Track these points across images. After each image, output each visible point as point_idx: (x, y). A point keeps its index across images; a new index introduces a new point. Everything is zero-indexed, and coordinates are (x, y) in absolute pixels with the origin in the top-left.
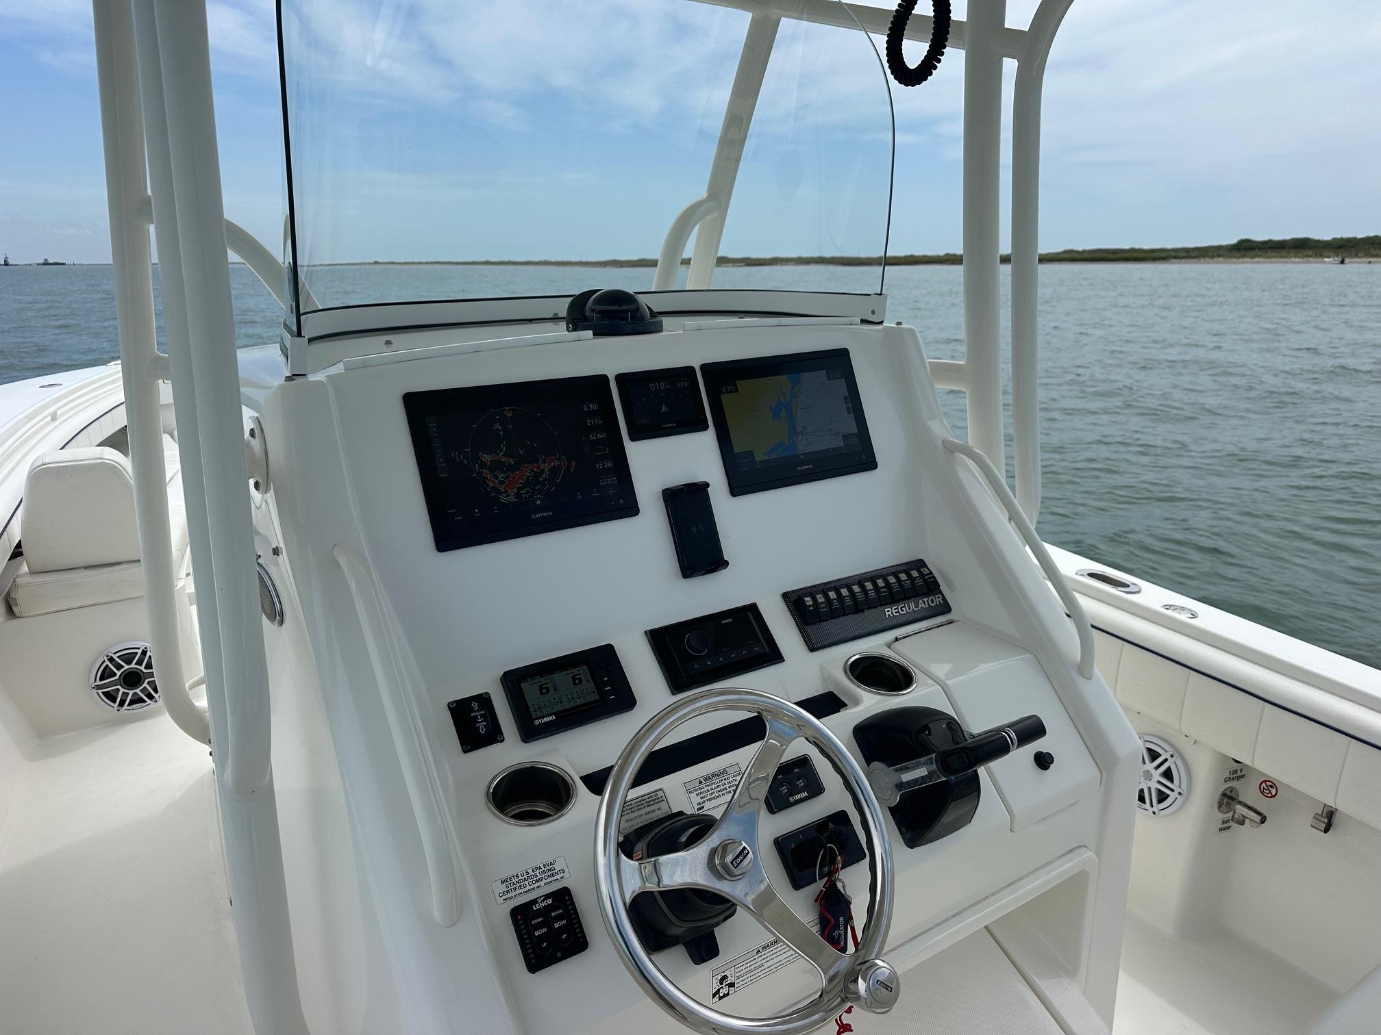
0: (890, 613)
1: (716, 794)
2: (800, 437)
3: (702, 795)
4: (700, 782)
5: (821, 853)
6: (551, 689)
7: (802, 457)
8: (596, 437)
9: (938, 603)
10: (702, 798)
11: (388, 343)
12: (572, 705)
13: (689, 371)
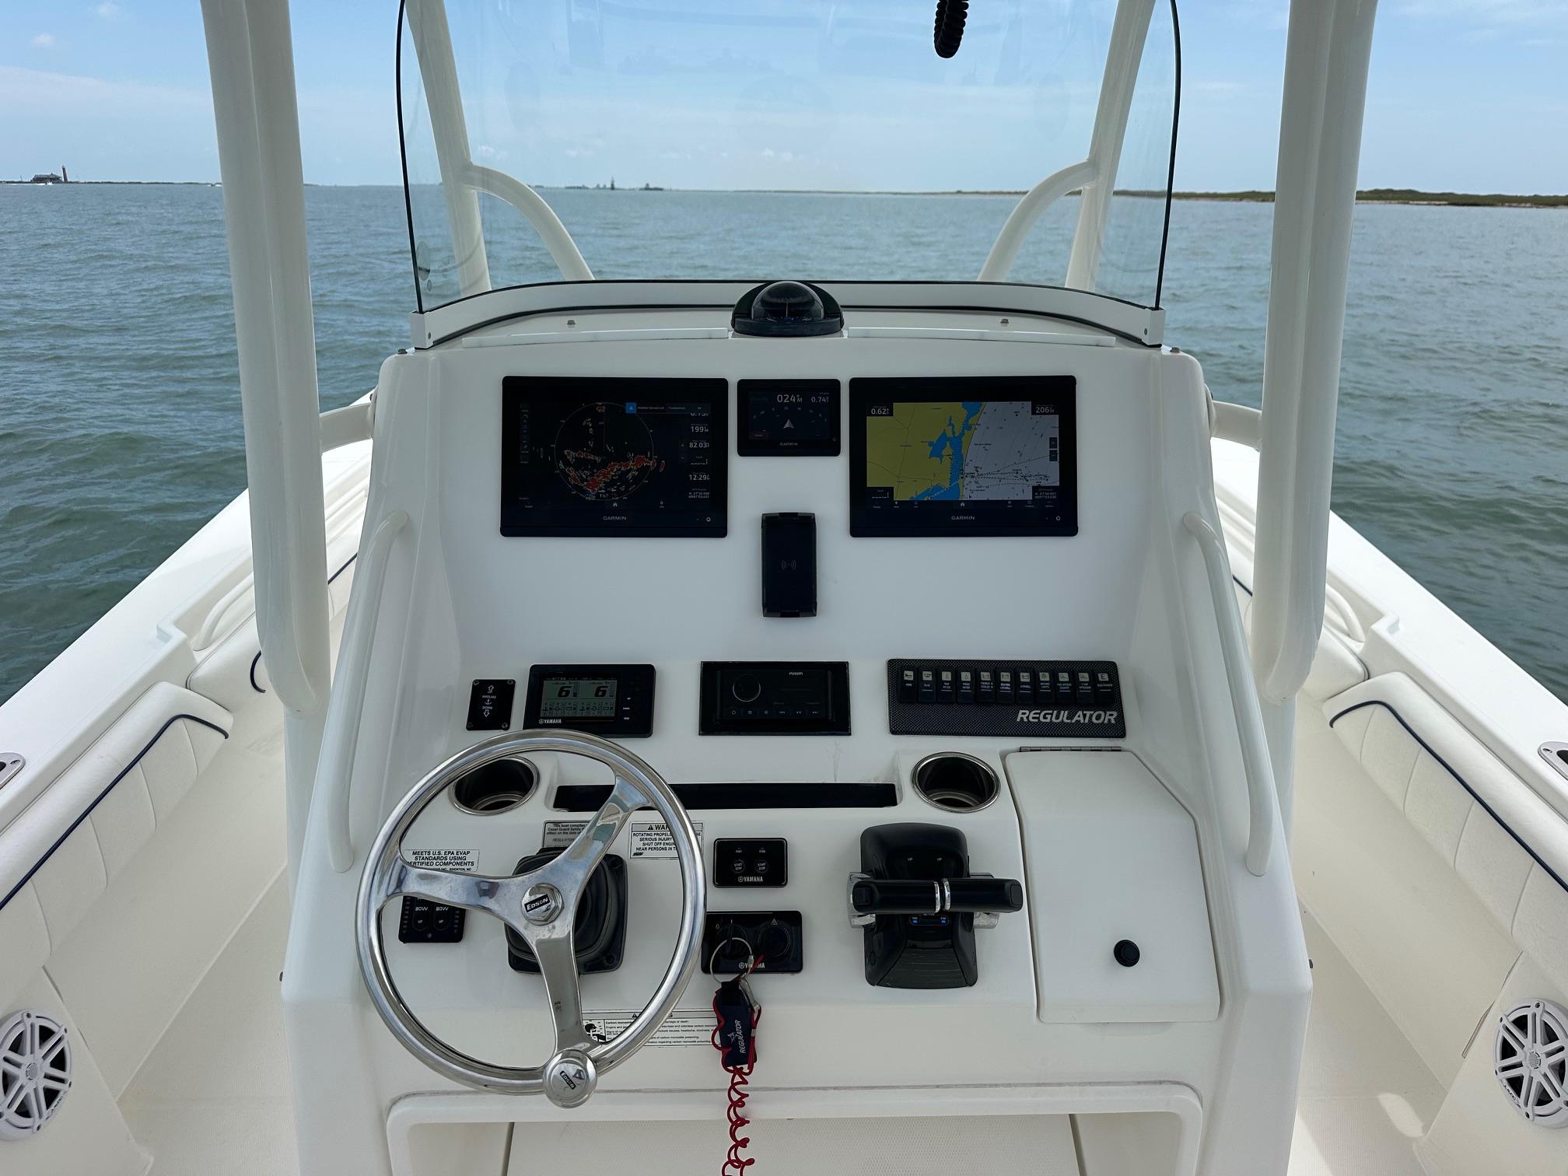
0: (1025, 717)
1: (662, 846)
2: (967, 480)
3: (646, 842)
4: (651, 828)
5: (722, 944)
6: (571, 694)
7: (963, 504)
8: (698, 445)
9: (1106, 722)
10: (644, 844)
11: (571, 323)
12: (584, 714)
13: (833, 385)
